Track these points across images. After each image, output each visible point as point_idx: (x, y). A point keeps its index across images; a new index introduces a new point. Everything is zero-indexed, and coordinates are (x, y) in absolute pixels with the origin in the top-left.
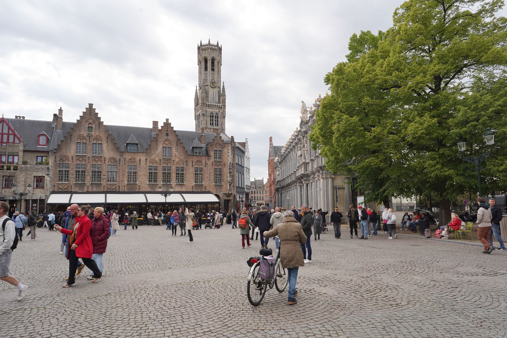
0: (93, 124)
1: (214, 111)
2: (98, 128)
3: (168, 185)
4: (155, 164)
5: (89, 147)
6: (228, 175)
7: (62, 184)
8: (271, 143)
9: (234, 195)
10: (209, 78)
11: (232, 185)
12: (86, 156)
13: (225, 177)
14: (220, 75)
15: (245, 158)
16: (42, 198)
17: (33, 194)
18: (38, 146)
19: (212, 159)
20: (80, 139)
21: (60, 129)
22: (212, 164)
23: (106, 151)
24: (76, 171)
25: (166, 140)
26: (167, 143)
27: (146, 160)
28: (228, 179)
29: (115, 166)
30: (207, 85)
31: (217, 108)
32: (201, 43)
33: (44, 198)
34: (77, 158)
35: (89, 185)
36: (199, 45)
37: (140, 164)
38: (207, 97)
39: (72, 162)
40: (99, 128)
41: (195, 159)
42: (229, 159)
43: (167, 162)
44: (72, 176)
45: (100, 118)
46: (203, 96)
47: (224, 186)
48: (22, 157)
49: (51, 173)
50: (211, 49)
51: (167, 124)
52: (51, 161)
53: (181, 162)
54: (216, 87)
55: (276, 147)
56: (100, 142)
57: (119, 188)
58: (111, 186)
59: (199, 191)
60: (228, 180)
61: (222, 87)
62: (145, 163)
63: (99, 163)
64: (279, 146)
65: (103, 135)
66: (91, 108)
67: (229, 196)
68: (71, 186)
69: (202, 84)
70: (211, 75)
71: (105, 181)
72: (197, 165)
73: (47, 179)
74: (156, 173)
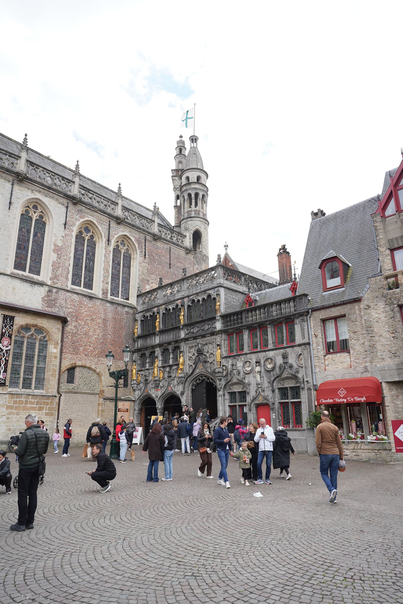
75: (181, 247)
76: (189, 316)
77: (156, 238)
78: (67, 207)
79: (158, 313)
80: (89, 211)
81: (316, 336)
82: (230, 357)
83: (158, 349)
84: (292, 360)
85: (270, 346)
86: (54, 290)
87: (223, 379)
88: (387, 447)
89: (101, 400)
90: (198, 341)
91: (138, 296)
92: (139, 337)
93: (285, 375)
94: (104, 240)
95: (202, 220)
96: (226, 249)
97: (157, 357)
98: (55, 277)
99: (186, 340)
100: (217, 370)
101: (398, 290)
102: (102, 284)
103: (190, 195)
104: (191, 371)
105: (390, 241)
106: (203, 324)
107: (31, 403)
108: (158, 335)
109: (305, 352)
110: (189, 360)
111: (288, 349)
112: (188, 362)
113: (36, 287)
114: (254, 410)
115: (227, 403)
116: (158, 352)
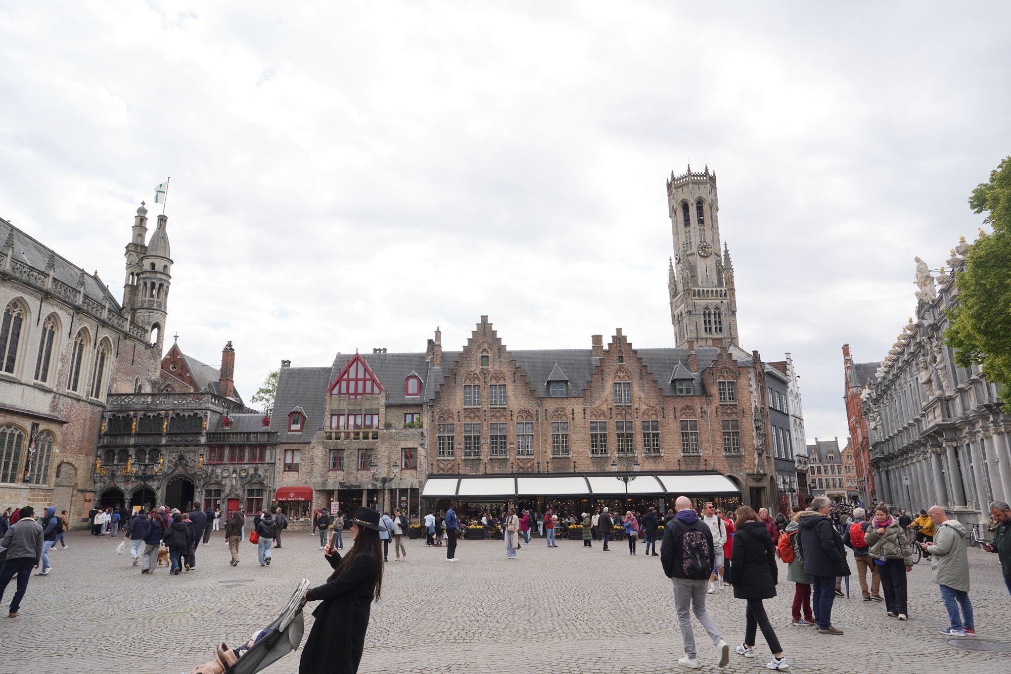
0: (489, 351)
1: (711, 303)
2: (497, 357)
3: (627, 458)
4: (602, 417)
5: (485, 393)
6: (754, 434)
7: (444, 460)
8: (847, 358)
9: (772, 477)
10: (695, 240)
11: (765, 455)
12: (480, 409)
13: (746, 438)
14: (718, 229)
15: (788, 395)
16: (414, 487)
17: (401, 479)
18: (406, 397)
19: (716, 402)
20: (470, 380)
21: (438, 365)
22: (717, 412)
23: (512, 398)
24: (466, 437)
25: (620, 370)
26: (621, 375)
27: (584, 410)
28: (755, 442)
29: (530, 426)
30: (693, 254)
31: (717, 296)
32: (673, 175)
33: (417, 487)
34: (466, 414)
35: (486, 461)
36: (670, 180)
37: (573, 419)
38: (694, 276)
39: (459, 421)
40: (499, 357)
41: (680, 404)
42: (752, 400)
43: (624, 412)
44: (459, 447)
45: (500, 340)
46: (685, 275)
47: (748, 458)
48: (384, 416)
49: (426, 443)
50: (693, 183)
51: (620, 339)
52: (426, 420)
53: (651, 412)
54: (711, 254)
55: (860, 365)
56: (502, 382)
57: (539, 467)
58: (525, 462)
59: (693, 469)
60: (753, 445)
61: (722, 253)
62: (583, 416)
63: (502, 420)
64: (868, 364)
65: (506, 370)
66: (484, 324)
67: (759, 480)
68: (459, 464)
69: (681, 254)
70: (698, 233)
71: (513, 455)
72: (684, 416)
73: (421, 451)
74: (605, 435)
75: (144, 343)
76: (171, 426)
77: (126, 336)
78: (73, 317)
79: (135, 417)
80: (85, 318)
81: (280, 459)
82: (210, 464)
83: (133, 449)
84: (260, 472)
85: (246, 461)
86: (57, 396)
87: (202, 480)
88: (310, 524)
89: (75, 492)
90: (180, 448)
91: (108, 395)
92: (105, 435)
93: (254, 481)
94: (92, 344)
95: (163, 313)
96: (176, 340)
97: (131, 456)
98: (59, 385)
99: (165, 446)
100: (198, 473)
101: (331, 441)
102: (86, 387)
103: (153, 284)
104: (171, 471)
105: (332, 410)
106: (186, 436)
107: (41, 496)
108: (133, 436)
109: (271, 468)
110: (168, 462)
111: (259, 465)
112: (167, 463)
113: (47, 394)
114: (226, 503)
115: (203, 497)
116: (132, 451)
